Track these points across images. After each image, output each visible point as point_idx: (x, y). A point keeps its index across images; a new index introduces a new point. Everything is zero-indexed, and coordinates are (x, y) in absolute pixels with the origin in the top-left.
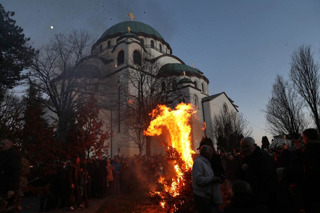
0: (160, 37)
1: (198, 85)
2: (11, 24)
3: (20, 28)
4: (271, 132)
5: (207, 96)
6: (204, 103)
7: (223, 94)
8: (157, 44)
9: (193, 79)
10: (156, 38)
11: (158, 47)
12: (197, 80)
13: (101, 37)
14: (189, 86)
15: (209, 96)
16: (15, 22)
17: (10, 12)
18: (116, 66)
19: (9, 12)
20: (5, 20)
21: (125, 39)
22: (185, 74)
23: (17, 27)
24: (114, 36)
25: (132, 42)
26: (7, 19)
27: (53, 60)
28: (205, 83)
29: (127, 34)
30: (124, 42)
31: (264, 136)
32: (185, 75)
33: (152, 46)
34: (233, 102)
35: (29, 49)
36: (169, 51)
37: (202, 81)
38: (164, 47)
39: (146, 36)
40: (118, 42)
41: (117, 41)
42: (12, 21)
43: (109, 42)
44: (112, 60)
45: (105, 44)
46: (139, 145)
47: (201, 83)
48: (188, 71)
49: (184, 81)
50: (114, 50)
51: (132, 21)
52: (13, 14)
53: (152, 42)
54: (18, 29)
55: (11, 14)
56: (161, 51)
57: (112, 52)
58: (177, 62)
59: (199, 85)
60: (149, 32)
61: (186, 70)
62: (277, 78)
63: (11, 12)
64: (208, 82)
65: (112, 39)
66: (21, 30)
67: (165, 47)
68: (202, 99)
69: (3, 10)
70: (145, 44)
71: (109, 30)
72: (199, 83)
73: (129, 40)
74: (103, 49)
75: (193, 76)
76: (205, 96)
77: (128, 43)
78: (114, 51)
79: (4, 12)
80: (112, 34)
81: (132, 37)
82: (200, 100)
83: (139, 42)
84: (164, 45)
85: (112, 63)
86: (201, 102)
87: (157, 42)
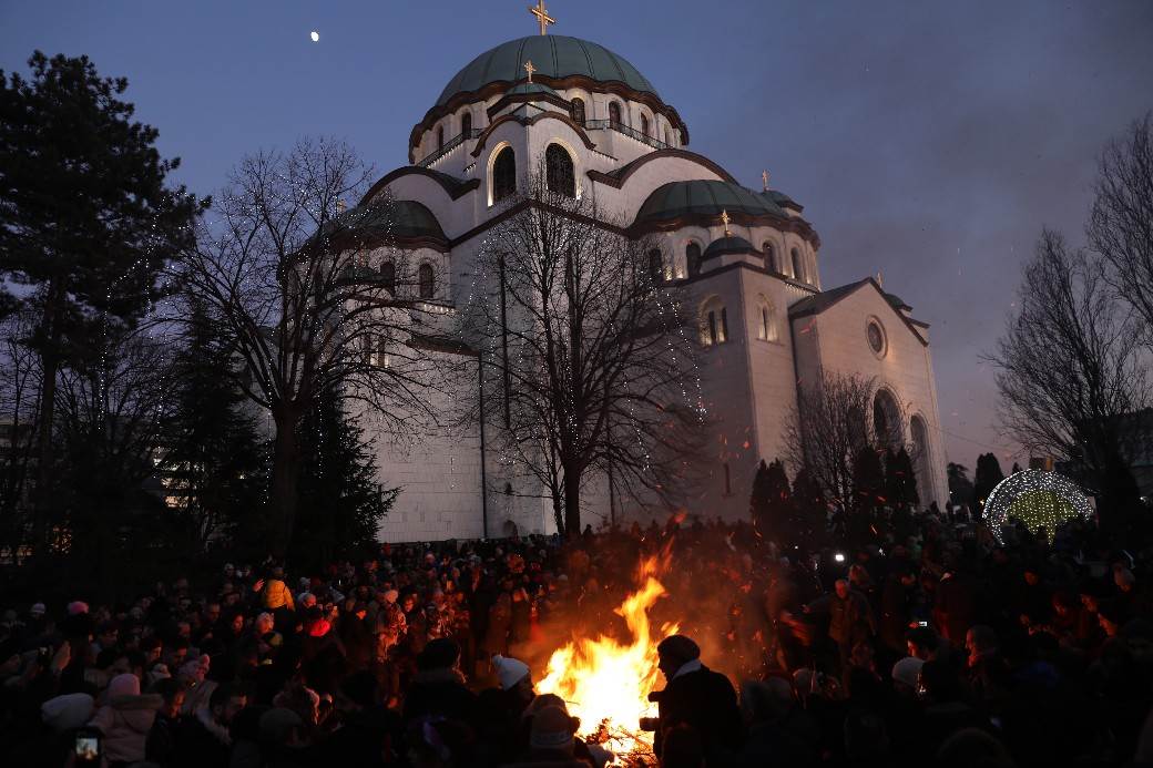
0: (640, 87)
1: (777, 255)
2: (120, 117)
3: (147, 128)
4: (1015, 434)
5: (811, 294)
6: (799, 322)
7: (869, 286)
8: (634, 111)
9: (759, 236)
10: (627, 93)
11: (638, 126)
12: (772, 238)
13: (439, 101)
14: (738, 265)
15: (818, 293)
16: (130, 108)
17: (113, 79)
18: (490, 203)
19: (110, 81)
20: (100, 106)
21: (515, 106)
22: (726, 220)
23: (137, 126)
24: (483, 95)
25: (539, 117)
26: (107, 104)
27: (248, 235)
28: (804, 248)
29: (521, 89)
30: (512, 117)
31: (984, 454)
32: (730, 222)
33: (617, 122)
34: (909, 309)
35: (178, 197)
36: (678, 133)
37: (793, 239)
38: (660, 124)
39: (592, 86)
40: (494, 118)
41: (490, 116)
42: (120, 107)
43: (467, 119)
44: (475, 184)
45: (453, 124)
46: (554, 487)
47: (790, 246)
48: (742, 206)
49: (725, 247)
50: (481, 146)
51: (543, 33)
52: (122, 84)
53: (614, 107)
54: (143, 130)
55: (115, 85)
56: (646, 139)
57: (475, 154)
58: (706, 174)
59: (784, 258)
60: (604, 72)
61: (735, 203)
62: (1043, 241)
63: (117, 80)
64: (815, 242)
65: (476, 106)
66: (152, 134)
67: (663, 120)
68: (789, 309)
69: (93, 73)
70: (589, 116)
71: (464, 74)
72: (782, 249)
73: (530, 111)
74: (444, 143)
75: (758, 226)
76: (805, 294)
77: (527, 122)
78: (483, 151)
79: (96, 82)
80: (474, 87)
81: (540, 97)
82: (783, 311)
83: (566, 113)
84: (660, 115)
85: (474, 194)
86: (786, 318)
87: (633, 104)
